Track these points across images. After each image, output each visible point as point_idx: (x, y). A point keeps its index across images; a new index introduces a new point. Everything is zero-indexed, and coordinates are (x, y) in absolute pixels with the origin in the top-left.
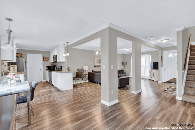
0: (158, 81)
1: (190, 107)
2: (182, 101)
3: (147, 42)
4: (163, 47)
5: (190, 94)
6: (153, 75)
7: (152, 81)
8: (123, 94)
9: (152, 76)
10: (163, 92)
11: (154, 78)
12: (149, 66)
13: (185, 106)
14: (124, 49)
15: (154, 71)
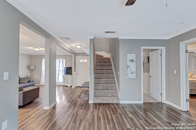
0: (71, 86)
1: (100, 109)
2: (93, 104)
3: (63, 44)
4: (76, 52)
5: (98, 96)
6: (67, 80)
7: (66, 87)
8: (29, 116)
9: (66, 82)
10: (78, 98)
11: (67, 83)
12: (63, 71)
13: (96, 108)
14: (32, 48)
15: (67, 76)
